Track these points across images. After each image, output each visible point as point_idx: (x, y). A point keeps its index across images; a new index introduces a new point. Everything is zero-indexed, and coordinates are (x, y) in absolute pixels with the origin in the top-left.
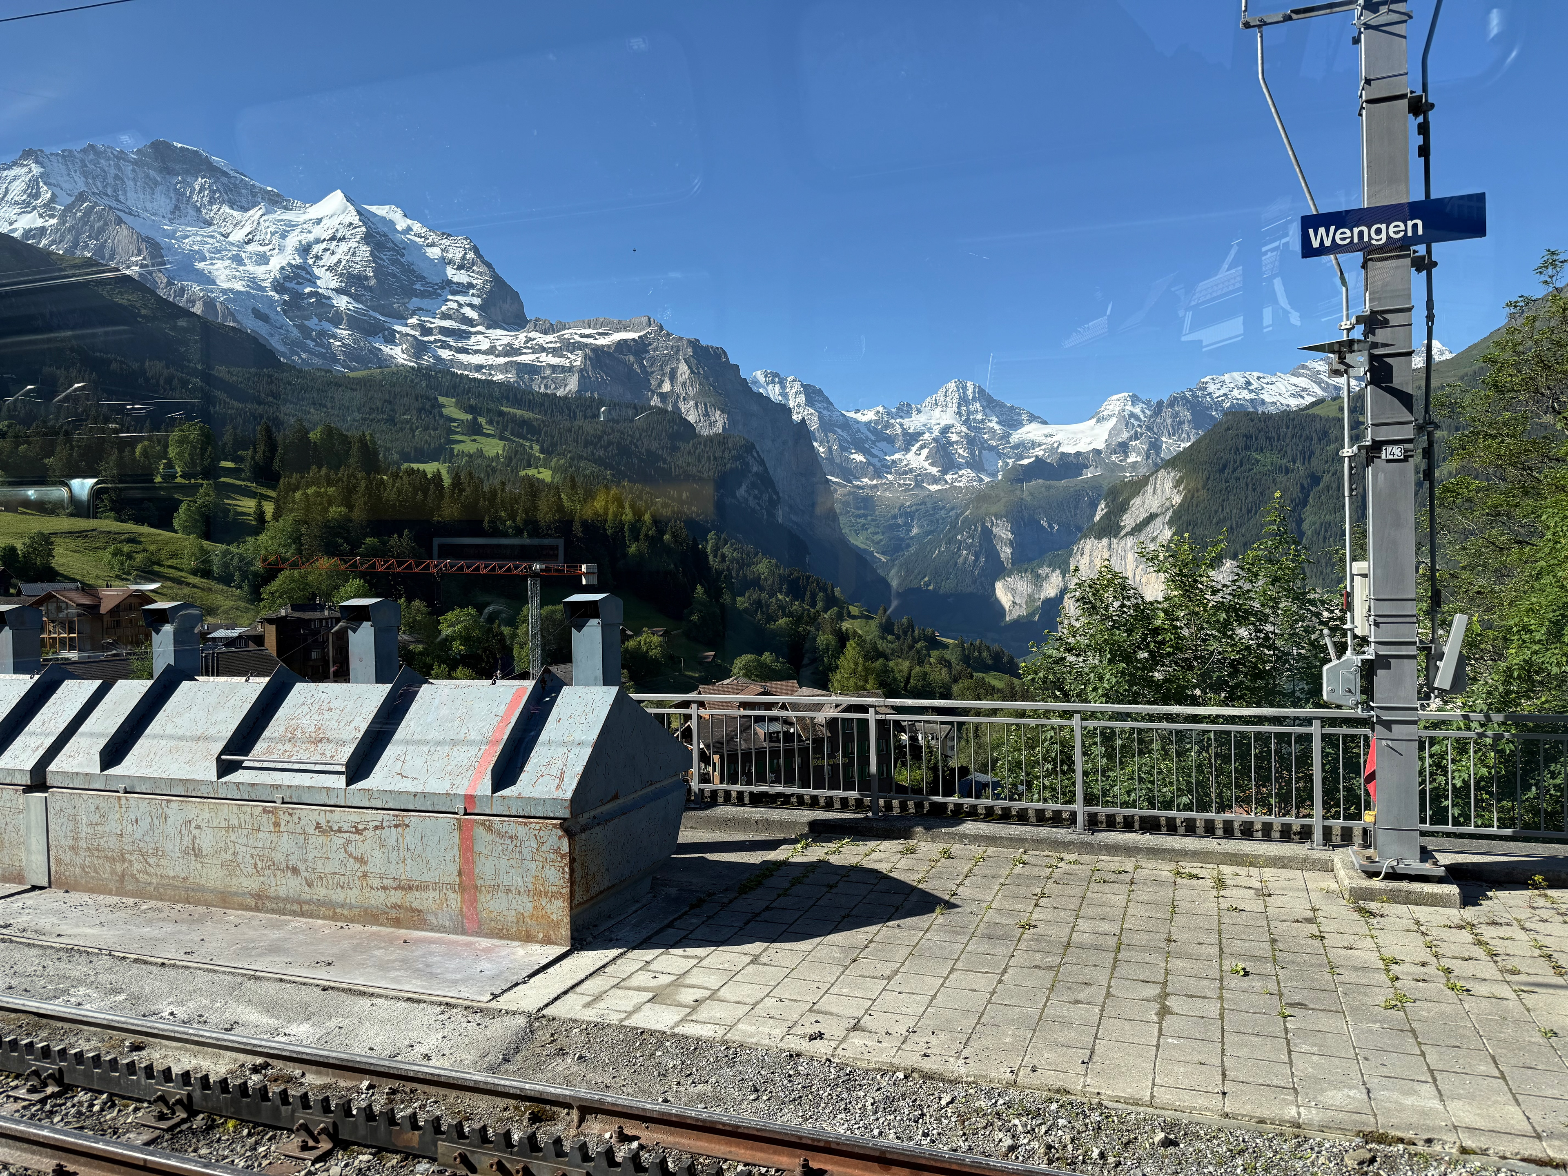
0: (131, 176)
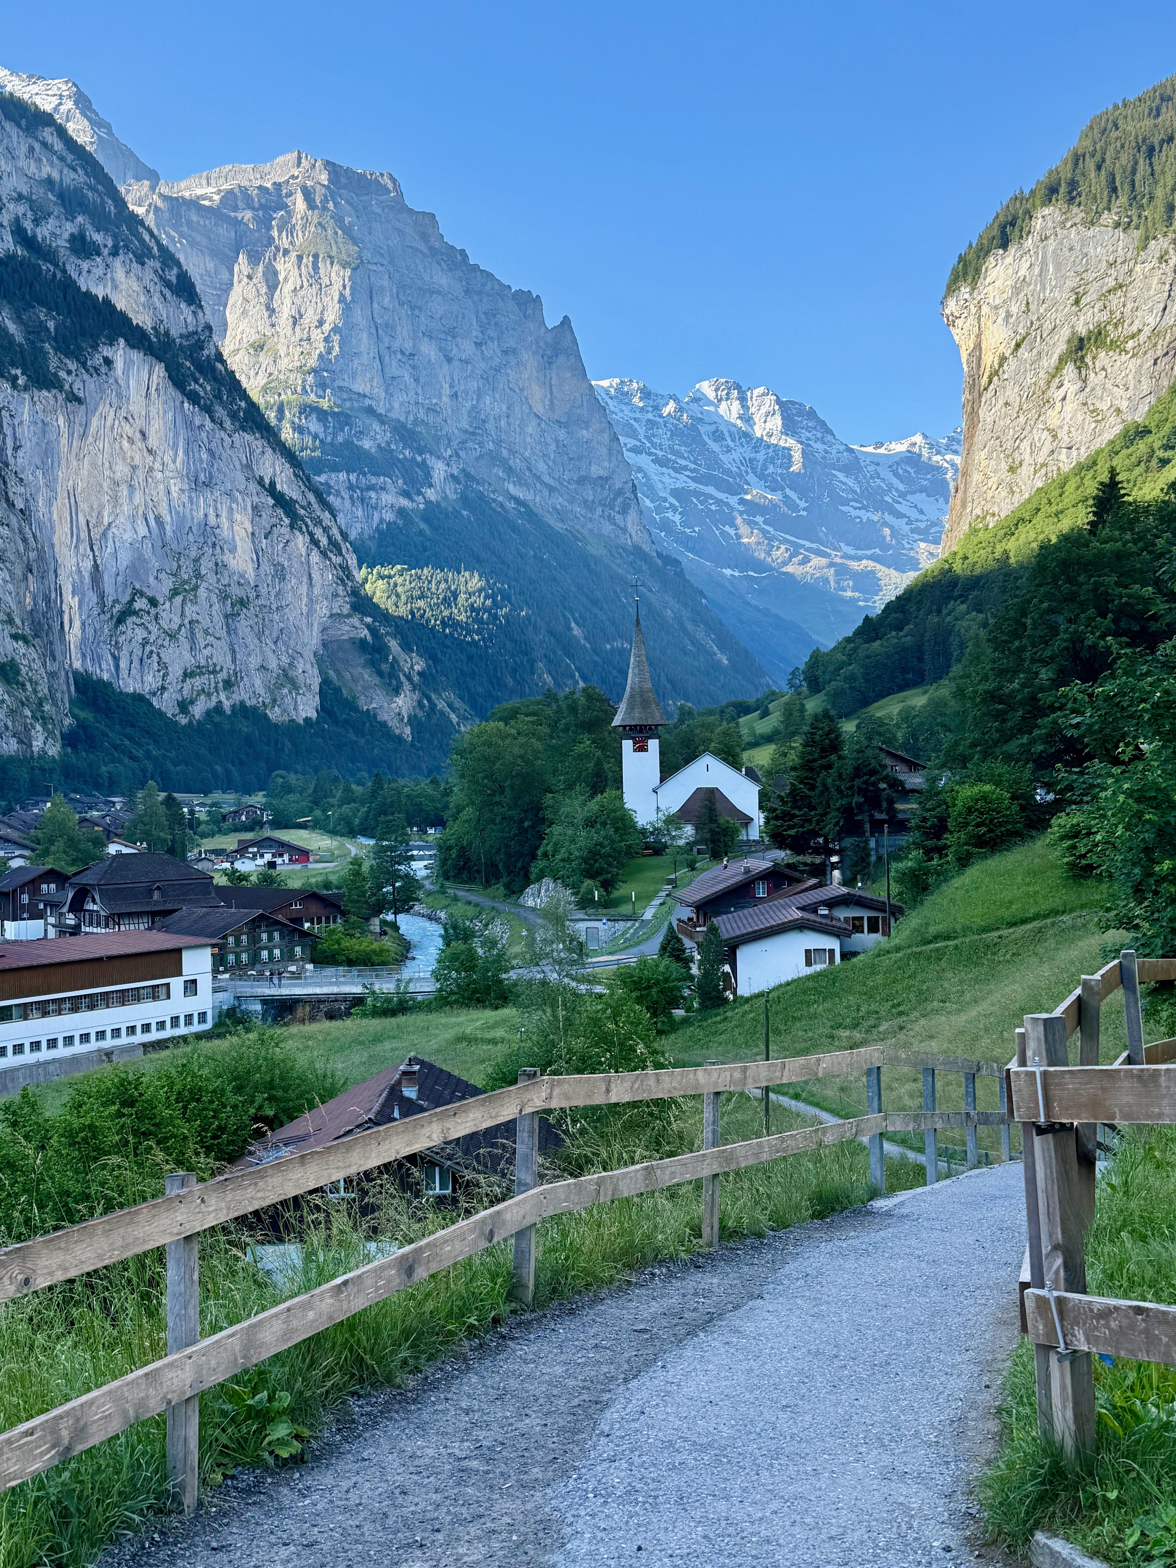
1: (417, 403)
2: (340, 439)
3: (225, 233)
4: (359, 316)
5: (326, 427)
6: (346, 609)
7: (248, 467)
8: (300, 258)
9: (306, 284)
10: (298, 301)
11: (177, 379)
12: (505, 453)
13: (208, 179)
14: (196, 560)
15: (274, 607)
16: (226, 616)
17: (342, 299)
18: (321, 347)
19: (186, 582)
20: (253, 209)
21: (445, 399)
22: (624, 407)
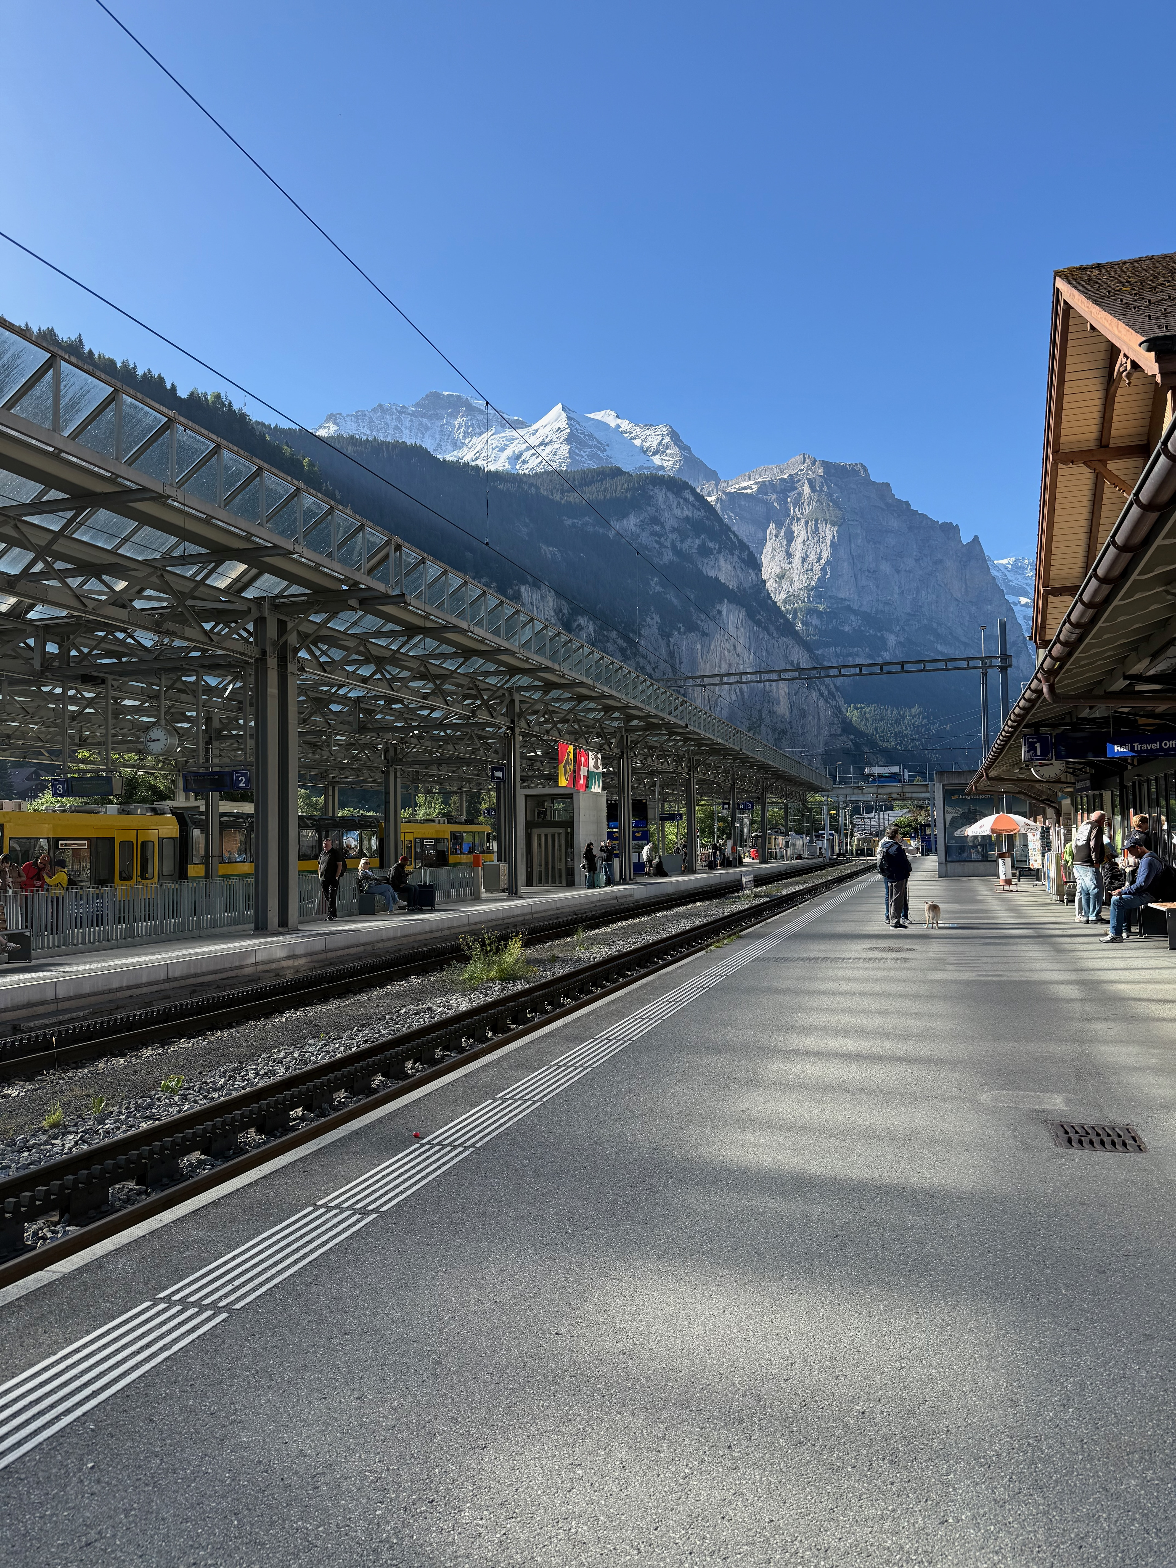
0: (408, 425)
1: (878, 600)
2: (830, 627)
3: (761, 509)
4: (842, 553)
5: (822, 621)
6: (839, 731)
7: (786, 656)
8: (807, 523)
9: (810, 537)
10: (805, 548)
11: (751, 615)
12: (935, 625)
13: (749, 476)
14: (760, 711)
15: (800, 733)
16: (776, 740)
17: (832, 544)
18: (819, 574)
19: (755, 723)
20: (777, 493)
21: (895, 596)
22: (1018, 577)
